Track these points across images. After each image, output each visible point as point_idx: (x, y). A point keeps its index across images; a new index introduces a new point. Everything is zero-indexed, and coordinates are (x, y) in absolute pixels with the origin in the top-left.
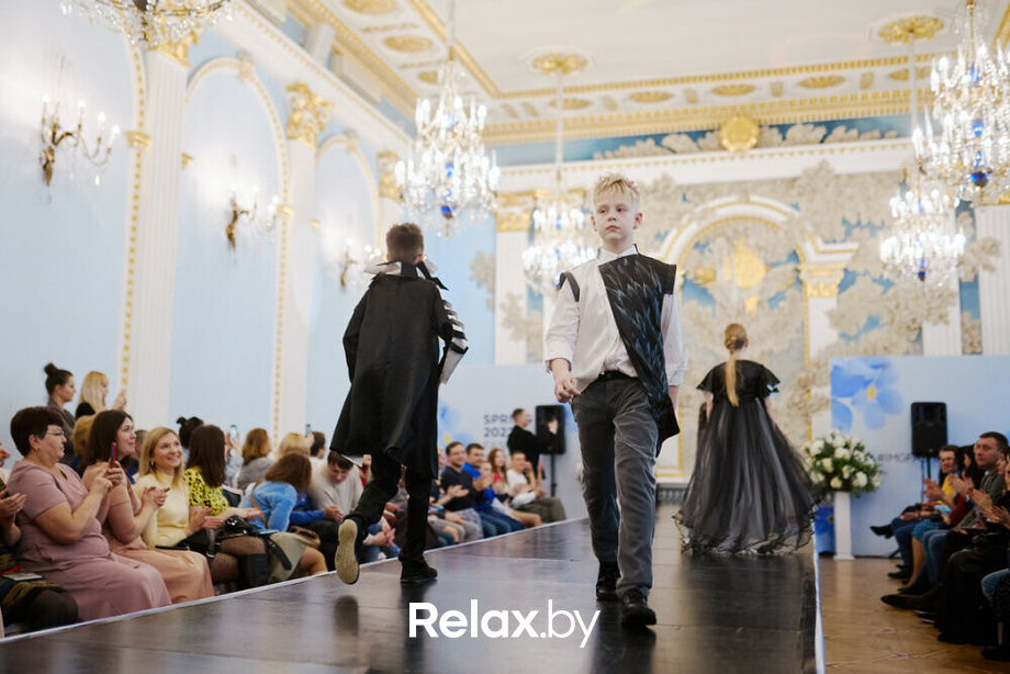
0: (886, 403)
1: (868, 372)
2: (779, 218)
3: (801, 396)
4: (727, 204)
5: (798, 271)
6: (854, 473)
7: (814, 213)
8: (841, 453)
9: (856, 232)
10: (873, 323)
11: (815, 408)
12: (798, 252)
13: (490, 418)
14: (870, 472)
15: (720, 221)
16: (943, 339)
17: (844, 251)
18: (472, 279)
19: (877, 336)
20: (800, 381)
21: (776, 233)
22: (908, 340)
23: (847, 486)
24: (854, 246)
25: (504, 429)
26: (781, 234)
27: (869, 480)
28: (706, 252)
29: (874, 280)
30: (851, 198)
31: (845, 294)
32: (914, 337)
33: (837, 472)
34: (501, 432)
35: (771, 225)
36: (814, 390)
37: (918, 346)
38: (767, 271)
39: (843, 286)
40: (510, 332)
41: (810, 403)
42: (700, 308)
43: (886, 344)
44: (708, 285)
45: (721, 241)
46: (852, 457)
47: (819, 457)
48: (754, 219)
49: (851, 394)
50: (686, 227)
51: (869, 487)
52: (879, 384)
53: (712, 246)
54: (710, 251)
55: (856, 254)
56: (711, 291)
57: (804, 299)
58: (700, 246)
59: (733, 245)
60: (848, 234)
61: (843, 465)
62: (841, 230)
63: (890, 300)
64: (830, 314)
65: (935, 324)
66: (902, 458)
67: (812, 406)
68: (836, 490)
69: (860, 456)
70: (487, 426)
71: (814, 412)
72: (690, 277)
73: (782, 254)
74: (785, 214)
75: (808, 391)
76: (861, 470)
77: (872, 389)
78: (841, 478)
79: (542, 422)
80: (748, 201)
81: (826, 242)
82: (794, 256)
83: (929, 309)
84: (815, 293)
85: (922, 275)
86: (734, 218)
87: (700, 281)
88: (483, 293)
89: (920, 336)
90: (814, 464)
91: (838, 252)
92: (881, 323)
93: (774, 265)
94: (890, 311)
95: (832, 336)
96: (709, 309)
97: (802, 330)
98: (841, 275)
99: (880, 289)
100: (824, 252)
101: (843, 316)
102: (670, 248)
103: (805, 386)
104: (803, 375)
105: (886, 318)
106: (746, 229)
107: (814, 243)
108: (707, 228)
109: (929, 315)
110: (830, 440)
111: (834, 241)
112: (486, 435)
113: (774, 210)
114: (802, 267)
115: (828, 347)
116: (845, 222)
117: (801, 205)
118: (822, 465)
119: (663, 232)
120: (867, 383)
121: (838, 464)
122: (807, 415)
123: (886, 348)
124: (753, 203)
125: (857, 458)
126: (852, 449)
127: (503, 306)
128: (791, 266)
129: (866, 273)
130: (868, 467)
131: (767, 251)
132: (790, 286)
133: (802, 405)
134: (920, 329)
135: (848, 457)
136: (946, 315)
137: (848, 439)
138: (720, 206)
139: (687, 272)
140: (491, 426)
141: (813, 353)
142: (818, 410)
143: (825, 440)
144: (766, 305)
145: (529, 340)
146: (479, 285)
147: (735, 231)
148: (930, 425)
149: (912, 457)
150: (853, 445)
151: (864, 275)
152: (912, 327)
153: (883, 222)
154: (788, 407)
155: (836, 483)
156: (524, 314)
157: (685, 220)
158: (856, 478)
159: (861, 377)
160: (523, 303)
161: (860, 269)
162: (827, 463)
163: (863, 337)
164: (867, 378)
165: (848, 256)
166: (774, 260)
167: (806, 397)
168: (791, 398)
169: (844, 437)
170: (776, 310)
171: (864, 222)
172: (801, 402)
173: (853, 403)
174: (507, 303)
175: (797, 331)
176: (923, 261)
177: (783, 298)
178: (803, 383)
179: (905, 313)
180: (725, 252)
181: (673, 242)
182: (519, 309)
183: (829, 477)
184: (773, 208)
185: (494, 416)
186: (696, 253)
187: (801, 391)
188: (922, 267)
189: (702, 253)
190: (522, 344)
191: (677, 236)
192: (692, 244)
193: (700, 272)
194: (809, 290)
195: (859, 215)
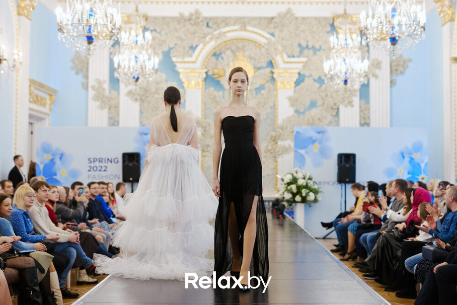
0: (323, 153)
1: (315, 135)
2: (263, 41)
3: (272, 146)
4: (233, 31)
5: (272, 73)
6: (309, 192)
7: (283, 39)
8: (301, 182)
9: (306, 51)
10: (313, 104)
11: (280, 153)
12: (273, 61)
13: (92, 160)
14: (316, 192)
15: (228, 41)
16: (350, 116)
17: (299, 62)
18: (72, 69)
19: (314, 112)
20: (272, 137)
21: (260, 49)
22: (331, 115)
23: (304, 200)
24: (304, 59)
25: (101, 167)
26: (263, 50)
27: (315, 197)
28: (220, 59)
29: (315, 80)
30: (303, 31)
31: (298, 88)
32: (334, 113)
33: (299, 192)
34: (99, 168)
35: (259, 45)
36: (280, 143)
37: (336, 119)
38: (255, 72)
39: (297, 83)
40: (98, 103)
41: (277, 149)
42: (215, 93)
43: (320, 117)
44: (220, 79)
45: (229, 52)
46: (307, 184)
47: (289, 184)
48: (248, 40)
49: (304, 148)
50: (208, 42)
51: (316, 201)
52: (320, 142)
53: (223, 55)
54: (222, 58)
55: (305, 65)
56: (222, 83)
57: (277, 90)
58: (216, 55)
59: (236, 55)
60: (301, 52)
61: (302, 189)
62: (298, 50)
63: (322, 92)
64: (290, 99)
65: (346, 106)
66: (331, 183)
67: (278, 152)
68: (298, 202)
69: (311, 183)
70: (90, 165)
71: (279, 155)
72: (210, 73)
73: (263, 62)
74: (267, 39)
75: (277, 143)
76: (311, 191)
77: (316, 144)
78: (301, 196)
79: (127, 163)
80: (245, 30)
81: (289, 57)
82: (271, 64)
83: (343, 98)
84: (282, 86)
85: (346, 82)
86: (236, 39)
87: (216, 76)
88: (80, 78)
89: (338, 113)
90: (287, 188)
91: (295, 62)
92: (318, 104)
93: (259, 68)
94: (323, 98)
95: (291, 112)
96: (221, 93)
97: (274, 107)
98: (297, 76)
99: (317, 85)
100: (288, 62)
101: (297, 100)
102: (199, 55)
103: (274, 140)
104: (274, 134)
105: (320, 102)
106: (244, 46)
107: (282, 57)
108: (221, 44)
109: (344, 101)
110: (295, 175)
111: (293, 57)
112: (89, 171)
113: (260, 36)
114: (274, 70)
115: (288, 118)
116: (300, 45)
117: (276, 34)
118: (291, 189)
119: (194, 46)
120: (314, 141)
121: (299, 188)
122: (275, 157)
123: (319, 119)
124: (248, 31)
125: (309, 185)
126: (307, 179)
127: (93, 87)
128: (269, 70)
129: (310, 76)
130: (315, 190)
131: (255, 60)
132: (268, 82)
133: (272, 151)
134: (338, 109)
135: (305, 184)
136: (352, 101)
137: (304, 174)
138: (229, 32)
139: (208, 70)
140: (92, 165)
141: (280, 121)
142: (282, 154)
143: (292, 175)
144: (254, 92)
145: (110, 109)
146: (77, 73)
147: (237, 47)
148: (347, 166)
149: (337, 183)
150: (307, 177)
151: (309, 77)
152: (334, 107)
153: (320, 47)
154: (265, 152)
155: (298, 198)
156: (107, 93)
157: (208, 39)
158: (309, 195)
159: (311, 138)
160: (106, 86)
161: (307, 74)
162: (294, 187)
163: (307, 112)
164: (314, 139)
165: (301, 66)
166: (259, 65)
167: (275, 146)
168: (267, 146)
169: (302, 173)
170: (259, 95)
171: (310, 46)
172: (272, 149)
173: (306, 153)
174: (97, 86)
175: (271, 108)
176: (346, 73)
177: (264, 89)
178: (273, 138)
179: (331, 100)
180: (231, 59)
181: (201, 52)
182: (104, 89)
183: (294, 195)
184: (260, 35)
185: (94, 159)
186: (214, 59)
187: (273, 143)
188: (346, 77)
189: (217, 59)
190: (105, 112)
191: (203, 49)
192: (212, 54)
193: (216, 71)
194: (279, 84)
195: (308, 41)
